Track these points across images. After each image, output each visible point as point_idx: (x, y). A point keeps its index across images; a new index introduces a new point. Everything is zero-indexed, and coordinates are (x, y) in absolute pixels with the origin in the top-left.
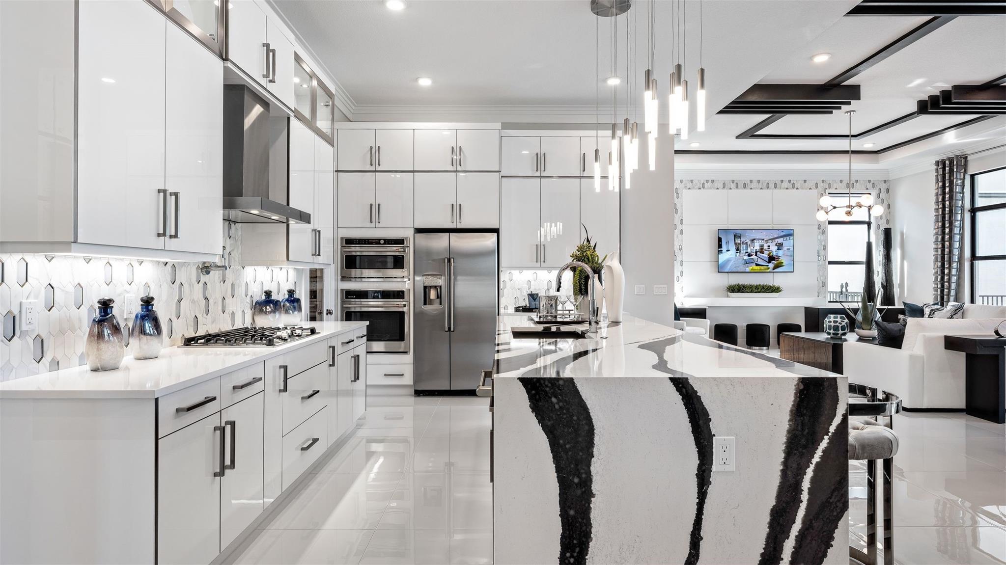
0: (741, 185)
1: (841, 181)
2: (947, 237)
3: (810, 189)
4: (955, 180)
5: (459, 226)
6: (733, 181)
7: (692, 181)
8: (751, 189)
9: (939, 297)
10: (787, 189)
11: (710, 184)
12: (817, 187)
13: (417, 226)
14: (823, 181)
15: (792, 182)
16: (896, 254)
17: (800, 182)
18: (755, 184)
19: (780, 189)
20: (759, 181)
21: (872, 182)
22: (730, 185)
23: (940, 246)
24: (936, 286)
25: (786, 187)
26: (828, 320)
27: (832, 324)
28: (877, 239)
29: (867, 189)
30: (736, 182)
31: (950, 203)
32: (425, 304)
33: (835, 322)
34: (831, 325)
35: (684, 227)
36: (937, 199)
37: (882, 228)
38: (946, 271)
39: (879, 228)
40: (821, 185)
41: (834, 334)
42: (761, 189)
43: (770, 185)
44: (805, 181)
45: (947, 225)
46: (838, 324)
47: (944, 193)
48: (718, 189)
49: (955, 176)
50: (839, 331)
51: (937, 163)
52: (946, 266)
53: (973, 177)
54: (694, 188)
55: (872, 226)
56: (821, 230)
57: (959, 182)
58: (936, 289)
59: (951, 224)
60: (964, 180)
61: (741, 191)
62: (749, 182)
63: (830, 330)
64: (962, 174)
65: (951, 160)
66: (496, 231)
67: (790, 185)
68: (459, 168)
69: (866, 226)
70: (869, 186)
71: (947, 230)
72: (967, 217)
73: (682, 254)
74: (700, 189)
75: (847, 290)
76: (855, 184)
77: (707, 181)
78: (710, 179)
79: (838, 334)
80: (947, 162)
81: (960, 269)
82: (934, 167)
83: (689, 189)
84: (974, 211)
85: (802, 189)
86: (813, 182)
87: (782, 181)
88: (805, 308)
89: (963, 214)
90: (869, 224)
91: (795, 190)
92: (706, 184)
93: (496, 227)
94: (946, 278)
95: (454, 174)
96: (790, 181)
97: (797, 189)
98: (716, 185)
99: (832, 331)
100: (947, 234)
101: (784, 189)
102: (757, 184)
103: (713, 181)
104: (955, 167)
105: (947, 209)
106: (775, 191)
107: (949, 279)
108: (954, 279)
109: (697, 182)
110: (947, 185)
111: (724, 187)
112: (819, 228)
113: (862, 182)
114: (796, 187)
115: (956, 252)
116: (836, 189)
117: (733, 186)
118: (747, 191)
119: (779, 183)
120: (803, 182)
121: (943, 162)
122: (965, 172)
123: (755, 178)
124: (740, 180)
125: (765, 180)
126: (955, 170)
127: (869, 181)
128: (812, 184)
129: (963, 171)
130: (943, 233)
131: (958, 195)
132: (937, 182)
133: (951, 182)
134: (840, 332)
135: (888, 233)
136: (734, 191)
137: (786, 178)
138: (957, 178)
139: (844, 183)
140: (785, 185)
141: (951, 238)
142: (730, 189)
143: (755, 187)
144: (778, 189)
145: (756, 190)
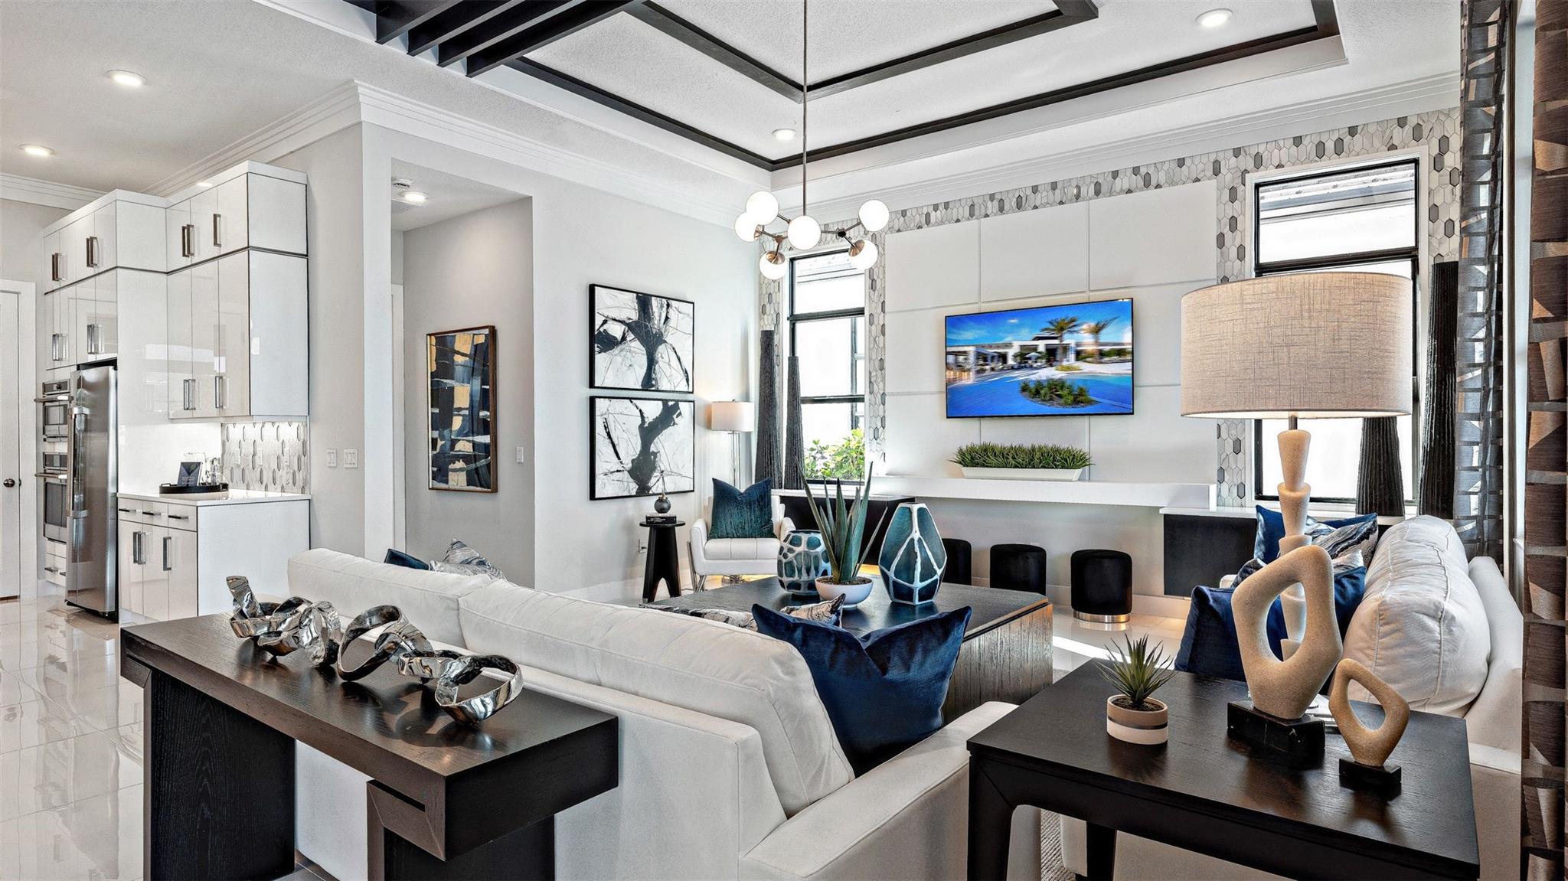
0: (1010, 203)
1: (1298, 141)
3: (1197, 180)
6: (992, 197)
7: (904, 213)
8: (1036, 207)
10: (1129, 191)
11: (941, 211)
12: (1217, 171)
14: (1237, 152)
15: (1143, 171)
17: (1166, 167)
18: (1045, 194)
19: (1111, 195)
20: (1054, 186)
21: (1413, 121)
22: (986, 207)
25: (1126, 187)
29: (1393, 147)
30: (998, 197)
35: (889, 320)
40: (1229, 163)
42: (1061, 203)
43: (1083, 190)
44: (1182, 162)
48: (958, 221)
54: (908, 228)
55: (1421, 262)
61: (1013, 218)
62: (1029, 192)
67: (1137, 181)
73: (883, 379)
74: (920, 227)
76: (1347, 139)
77: (936, 207)
78: (941, 200)
83: (899, 231)
85: (1172, 183)
86: (1204, 159)
87: (1115, 174)
91: (1152, 192)
92: (933, 214)
96: (1136, 171)
97: (1158, 186)
98: (954, 212)
101: (1121, 192)
102: (1050, 193)
103: (947, 205)
106: (1096, 201)
109: (914, 212)
111: (972, 215)
113: (1372, 129)
114: (1154, 183)
116: (1280, 166)
117: (992, 207)
118: (1027, 215)
119: (1106, 180)
120: (1174, 165)
123: (1044, 180)
124: (1008, 191)
125: (1072, 180)
127: (1401, 122)
128: (1202, 165)
136: (997, 220)
137: (1125, 164)
139: (1309, 145)
140: (1122, 182)
142: (987, 216)
143: (1045, 200)
144: (1105, 196)
145: (1049, 209)
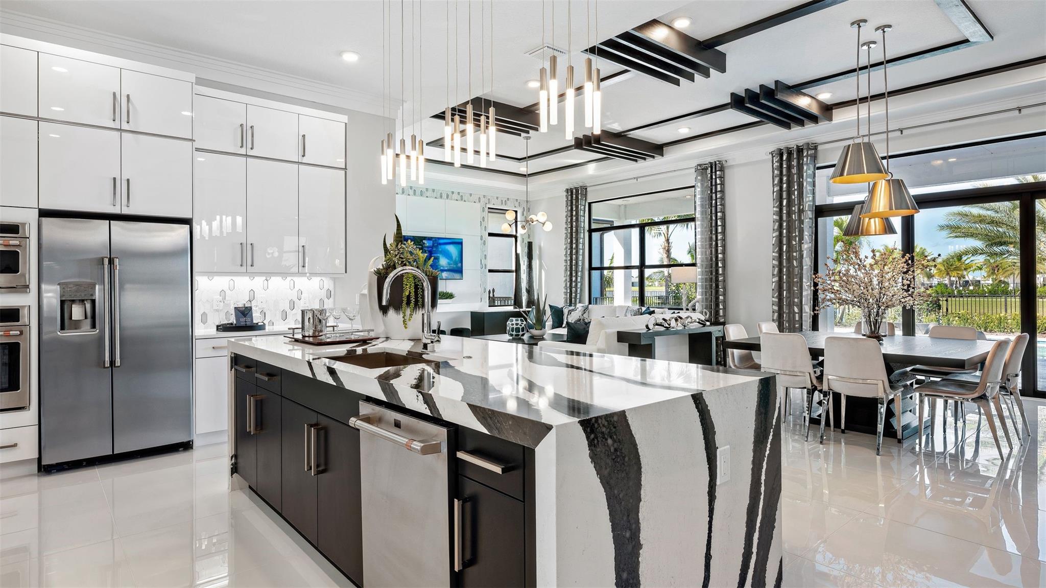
0: (418, 192)
1: (497, 198)
2: (574, 251)
3: (475, 202)
4: (580, 206)
5: (126, 211)
6: (411, 188)
8: (427, 197)
9: (568, 299)
10: (457, 200)
12: (479, 201)
13: (45, 206)
14: (484, 196)
15: (461, 194)
16: (536, 263)
17: (467, 195)
18: (430, 193)
20: (433, 190)
22: (409, 192)
23: (569, 258)
24: (566, 291)
25: (456, 198)
26: (511, 323)
27: (515, 326)
28: (522, 251)
29: (515, 207)
30: (414, 188)
31: (576, 224)
32: (63, 328)
33: (517, 324)
34: (513, 328)
36: (567, 220)
37: (526, 241)
38: (574, 279)
39: (523, 242)
40: (482, 199)
41: (516, 335)
42: (436, 198)
43: (443, 195)
44: (471, 195)
45: (574, 242)
46: (519, 326)
47: (572, 215)
48: (397, 194)
49: (580, 203)
50: (519, 332)
51: (567, 190)
52: (574, 275)
53: (590, 204)
55: (519, 240)
56: (483, 241)
57: (582, 207)
58: (566, 293)
59: (577, 240)
60: (585, 206)
61: (418, 199)
62: (425, 190)
63: (513, 331)
64: (584, 201)
65: (577, 189)
66: (187, 221)
67: (459, 198)
68: (125, 126)
69: (514, 239)
70: (517, 204)
71: (574, 246)
72: (587, 234)
75: (493, 295)
76: (507, 201)
79: (519, 335)
80: (574, 191)
81: (582, 278)
82: (565, 194)
84: (591, 231)
85: (469, 201)
86: (477, 196)
87: (453, 193)
88: (472, 312)
89: (584, 233)
90: (516, 237)
91: (463, 202)
93: (186, 215)
94: (574, 284)
95: (117, 134)
96: (459, 193)
97: (465, 201)
99: (514, 333)
100: (574, 249)
101: (454, 200)
102: (432, 193)
104: (580, 195)
105: (574, 229)
106: (447, 200)
107: (576, 285)
108: (579, 285)
110: (574, 209)
111: (403, 193)
112: (481, 239)
113: (511, 200)
114: (463, 200)
115: (580, 263)
116: (494, 204)
117: (411, 192)
118: (424, 199)
119: (450, 194)
120: (469, 195)
121: (571, 190)
122: (586, 200)
123: (430, 187)
124: (417, 188)
125: (439, 190)
126: (580, 198)
127: (517, 200)
128: (476, 198)
129: (584, 199)
130: (571, 248)
131: (582, 217)
132: (567, 206)
133: (577, 207)
134: (521, 333)
135: (530, 245)
136: (412, 198)
137: (456, 191)
138: (581, 204)
139: (499, 200)
140: (455, 196)
141: (577, 252)
142: (409, 195)
143: (430, 195)
144: (450, 199)
145: (432, 199)
